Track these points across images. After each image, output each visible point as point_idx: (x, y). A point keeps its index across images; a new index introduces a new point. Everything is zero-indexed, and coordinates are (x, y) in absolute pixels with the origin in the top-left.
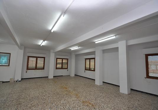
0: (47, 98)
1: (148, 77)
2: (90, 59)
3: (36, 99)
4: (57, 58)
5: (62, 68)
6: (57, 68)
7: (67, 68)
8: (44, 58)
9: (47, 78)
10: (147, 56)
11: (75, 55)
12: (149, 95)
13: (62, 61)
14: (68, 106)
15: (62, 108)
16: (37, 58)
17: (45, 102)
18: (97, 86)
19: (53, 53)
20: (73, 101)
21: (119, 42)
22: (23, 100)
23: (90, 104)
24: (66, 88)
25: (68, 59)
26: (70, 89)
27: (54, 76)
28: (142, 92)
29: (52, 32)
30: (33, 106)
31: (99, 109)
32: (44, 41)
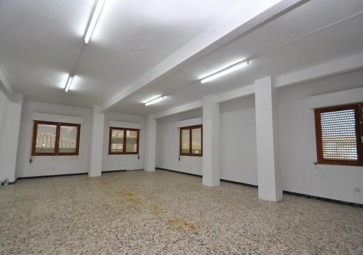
0: (76, 218)
1: (321, 160)
2: (191, 128)
3: (46, 220)
4: (112, 128)
5: (124, 152)
6: (110, 153)
7: (137, 153)
8: (78, 126)
9: (85, 176)
10: (318, 112)
11: (155, 122)
12: (325, 202)
13: (125, 134)
14: (129, 232)
15: (113, 236)
16: (58, 125)
17: (68, 227)
18: (206, 188)
19: (101, 113)
20: (144, 220)
21: (256, 81)
22: (9, 224)
23: (186, 224)
24: (131, 195)
25: (138, 130)
26: (139, 196)
27: (102, 172)
28: (309, 197)
29: (87, 42)
30: (32, 237)
31: (208, 234)
32: (72, 75)
